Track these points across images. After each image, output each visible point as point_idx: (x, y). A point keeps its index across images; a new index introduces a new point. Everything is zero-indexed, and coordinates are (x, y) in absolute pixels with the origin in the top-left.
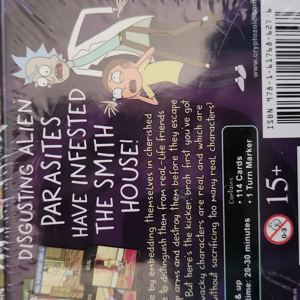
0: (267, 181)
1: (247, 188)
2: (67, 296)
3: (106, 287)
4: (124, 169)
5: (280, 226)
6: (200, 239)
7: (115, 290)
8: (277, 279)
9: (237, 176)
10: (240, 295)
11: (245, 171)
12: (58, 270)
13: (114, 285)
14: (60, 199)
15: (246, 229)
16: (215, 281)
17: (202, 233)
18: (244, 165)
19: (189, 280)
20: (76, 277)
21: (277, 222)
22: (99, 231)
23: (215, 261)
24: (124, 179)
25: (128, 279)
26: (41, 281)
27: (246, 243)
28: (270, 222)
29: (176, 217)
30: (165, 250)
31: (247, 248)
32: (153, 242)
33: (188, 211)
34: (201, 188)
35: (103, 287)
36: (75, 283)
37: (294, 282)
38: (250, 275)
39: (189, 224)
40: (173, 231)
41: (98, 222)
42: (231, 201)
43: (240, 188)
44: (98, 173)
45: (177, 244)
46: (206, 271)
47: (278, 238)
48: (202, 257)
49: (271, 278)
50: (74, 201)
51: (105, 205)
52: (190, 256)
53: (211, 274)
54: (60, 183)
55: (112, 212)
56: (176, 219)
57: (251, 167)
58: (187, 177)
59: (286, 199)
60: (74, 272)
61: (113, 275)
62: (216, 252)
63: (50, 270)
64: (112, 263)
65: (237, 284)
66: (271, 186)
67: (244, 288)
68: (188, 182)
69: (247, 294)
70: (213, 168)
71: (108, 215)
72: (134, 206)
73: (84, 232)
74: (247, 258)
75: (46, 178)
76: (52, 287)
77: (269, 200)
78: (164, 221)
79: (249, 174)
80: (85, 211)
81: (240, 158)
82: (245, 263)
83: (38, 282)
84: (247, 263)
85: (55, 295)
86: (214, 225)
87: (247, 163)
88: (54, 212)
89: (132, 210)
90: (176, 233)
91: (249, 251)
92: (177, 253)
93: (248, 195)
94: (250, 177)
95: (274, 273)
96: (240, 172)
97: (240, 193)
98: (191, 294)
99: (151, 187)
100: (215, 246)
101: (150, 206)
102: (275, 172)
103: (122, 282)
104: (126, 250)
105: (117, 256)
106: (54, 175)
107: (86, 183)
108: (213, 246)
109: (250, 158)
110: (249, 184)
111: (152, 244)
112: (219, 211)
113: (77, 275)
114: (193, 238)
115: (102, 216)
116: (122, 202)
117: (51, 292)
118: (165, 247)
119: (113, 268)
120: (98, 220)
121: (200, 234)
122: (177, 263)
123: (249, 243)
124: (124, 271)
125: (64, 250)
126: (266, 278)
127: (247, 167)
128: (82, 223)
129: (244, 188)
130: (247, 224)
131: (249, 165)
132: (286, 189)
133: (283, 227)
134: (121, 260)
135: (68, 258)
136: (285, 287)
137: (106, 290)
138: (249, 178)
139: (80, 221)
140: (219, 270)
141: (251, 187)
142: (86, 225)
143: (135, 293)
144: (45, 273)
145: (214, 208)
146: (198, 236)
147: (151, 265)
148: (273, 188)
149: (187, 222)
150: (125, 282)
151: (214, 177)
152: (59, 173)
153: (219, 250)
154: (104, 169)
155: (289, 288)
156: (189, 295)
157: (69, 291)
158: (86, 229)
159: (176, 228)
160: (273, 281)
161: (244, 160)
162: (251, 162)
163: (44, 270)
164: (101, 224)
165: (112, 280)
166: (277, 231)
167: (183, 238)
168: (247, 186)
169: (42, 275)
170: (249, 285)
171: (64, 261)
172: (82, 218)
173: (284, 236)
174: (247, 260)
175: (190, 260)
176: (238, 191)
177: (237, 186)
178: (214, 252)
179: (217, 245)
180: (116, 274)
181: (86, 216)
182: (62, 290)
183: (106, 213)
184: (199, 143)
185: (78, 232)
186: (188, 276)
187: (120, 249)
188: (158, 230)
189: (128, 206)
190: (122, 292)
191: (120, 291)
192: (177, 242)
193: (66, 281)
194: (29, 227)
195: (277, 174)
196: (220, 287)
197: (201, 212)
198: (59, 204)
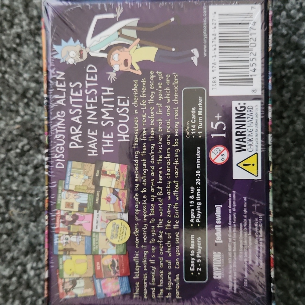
0: (212, 123)
1: (199, 128)
2: (84, 191)
3: (108, 187)
4: (120, 115)
5: (221, 153)
6: (167, 160)
7: (114, 189)
8: (218, 186)
9: (192, 120)
10: (193, 196)
11: (197, 117)
12: (79, 175)
13: (113, 187)
14: (81, 132)
15: (197, 154)
16: (177, 186)
17: (169, 156)
18: (197, 113)
19: (160, 185)
20: (90, 180)
21: (218, 150)
22: (104, 152)
23: (177, 174)
24: (120, 121)
25: (122, 183)
26: (69, 182)
27: (198, 163)
28: (213, 150)
29: (152, 145)
30: (145, 166)
31: (198, 166)
32: (137, 161)
33: (160, 141)
34: (168, 128)
35: (106, 187)
36: (89, 184)
37: (229, 189)
38: (199, 184)
39: (160, 150)
40: (150, 154)
41: (104, 147)
42: (188, 136)
43: (194, 128)
44: (104, 117)
45: (153, 162)
46: (171, 180)
47: (219, 161)
48: (169, 171)
49: (214, 186)
50: (89, 133)
51: (108, 137)
52: (161, 170)
53: (174, 182)
54: (81, 123)
55: (112, 141)
56: (152, 147)
57: (201, 115)
58: (160, 120)
59: (224, 135)
60: (89, 177)
61: (112, 180)
62: (178, 168)
63: (75, 175)
64: (112, 172)
65: (191, 189)
66: (214, 126)
67: (196, 191)
68: (160, 123)
69: (198, 196)
70: (176, 115)
71: (110, 143)
72: (126, 138)
73: (95, 153)
74: (198, 173)
75: (73, 119)
76: (76, 186)
77: (213, 136)
78: (145, 148)
79: (200, 119)
80: (96, 140)
81: (194, 108)
82: (197, 176)
83: (67, 182)
84: (198, 176)
85: (77, 191)
86: (177, 151)
87: (198, 112)
88: (78, 140)
89: (124, 140)
90: (152, 155)
91: (199, 168)
92: (153, 168)
93: (199, 133)
94: (201, 121)
95: (216, 183)
96: (194, 117)
97: (194, 131)
98: (161, 194)
99: (136, 126)
100: (177, 164)
101: (136, 138)
102: (217, 118)
103: (118, 184)
104: (120, 165)
105: (115, 168)
106: (78, 117)
107: (97, 123)
108: (176, 164)
109: (201, 109)
110: (200, 125)
111: (137, 162)
112: (180, 142)
113: (91, 179)
114: (163, 159)
115: (106, 143)
116: (118, 135)
117: (75, 188)
118: (145, 164)
119: (113, 176)
120: (104, 145)
121: (167, 157)
122: (153, 174)
123: (199, 163)
124: (120, 178)
125: (83, 163)
126: (210, 186)
127: (198, 114)
128: (94, 147)
129: (196, 127)
130: (198, 151)
131: (200, 113)
132: (224, 129)
133: (222, 154)
134: (118, 171)
135: (85, 169)
136: (223, 192)
137: (108, 189)
138: (199, 122)
139: (93, 146)
140: (179, 180)
141: (201, 127)
142: (96, 149)
143: (126, 192)
144: (71, 177)
145: (177, 141)
146: (166, 157)
147: (136, 175)
148: (216, 128)
149: (160, 148)
150: (120, 185)
151: (176, 120)
152: (81, 116)
153: (180, 167)
154: (108, 114)
155: (226, 193)
156: (160, 195)
157: (85, 188)
158: (96, 151)
159: (152, 152)
160: (215, 188)
161: (197, 110)
162: (201, 111)
163: (71, 175)
164: (106, 148)
165: (112, 183)
166: (218, 156)
167: (156, 158)
168: (198, 126)
169: (70, 178)
170: (199, 190)
171: (83, 170)
172: (94, 144)
173: (223, 159)
174: (198, 174)
175: (161, 172)
176: (192, 130)
177: (192, 126)
178: (176, 168)
179: (178, 163)
180: (114, 180)
181: (96, 143)
182: (81, 188)
183: (108, 141)
184: (168, 99)
185: (91, 153)
186: (160, 183)
187: (117, 164)
188: (141, 153)
189: (122, 138)
190: (118, 190)
191: (116, 190)
192: (152, 161)
193: (84, 182)
194: (62, 149)
195: (218, 119)
196: (180, 190)
197: (168, 142)
198: (81, 135)
